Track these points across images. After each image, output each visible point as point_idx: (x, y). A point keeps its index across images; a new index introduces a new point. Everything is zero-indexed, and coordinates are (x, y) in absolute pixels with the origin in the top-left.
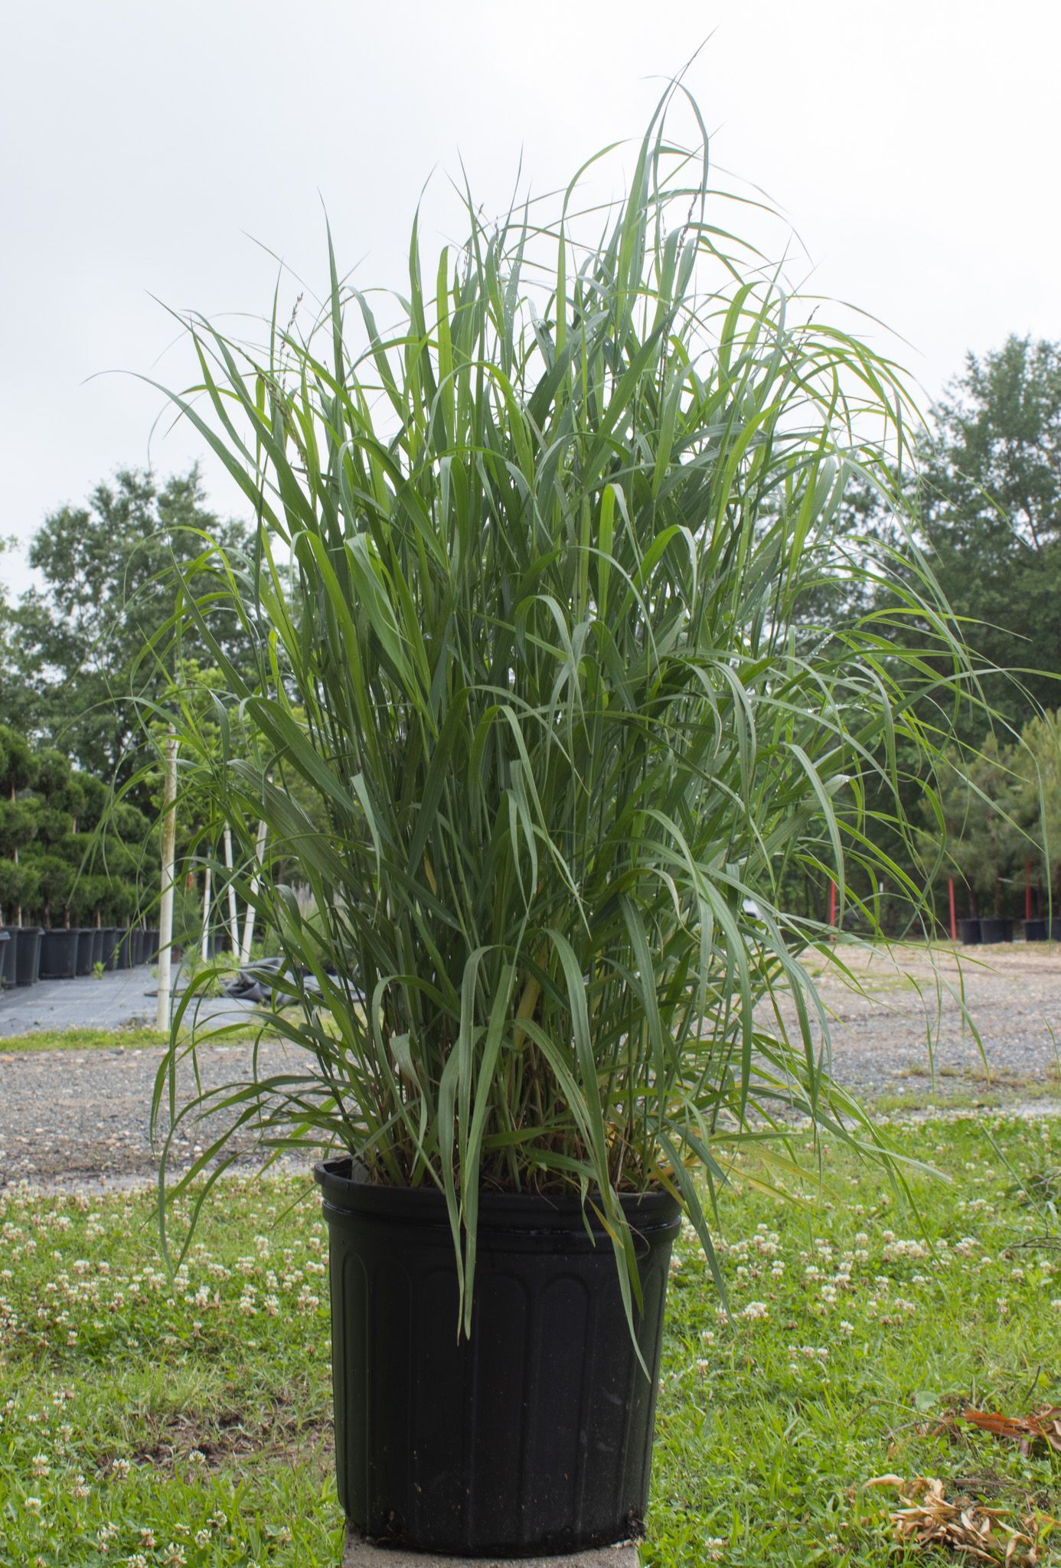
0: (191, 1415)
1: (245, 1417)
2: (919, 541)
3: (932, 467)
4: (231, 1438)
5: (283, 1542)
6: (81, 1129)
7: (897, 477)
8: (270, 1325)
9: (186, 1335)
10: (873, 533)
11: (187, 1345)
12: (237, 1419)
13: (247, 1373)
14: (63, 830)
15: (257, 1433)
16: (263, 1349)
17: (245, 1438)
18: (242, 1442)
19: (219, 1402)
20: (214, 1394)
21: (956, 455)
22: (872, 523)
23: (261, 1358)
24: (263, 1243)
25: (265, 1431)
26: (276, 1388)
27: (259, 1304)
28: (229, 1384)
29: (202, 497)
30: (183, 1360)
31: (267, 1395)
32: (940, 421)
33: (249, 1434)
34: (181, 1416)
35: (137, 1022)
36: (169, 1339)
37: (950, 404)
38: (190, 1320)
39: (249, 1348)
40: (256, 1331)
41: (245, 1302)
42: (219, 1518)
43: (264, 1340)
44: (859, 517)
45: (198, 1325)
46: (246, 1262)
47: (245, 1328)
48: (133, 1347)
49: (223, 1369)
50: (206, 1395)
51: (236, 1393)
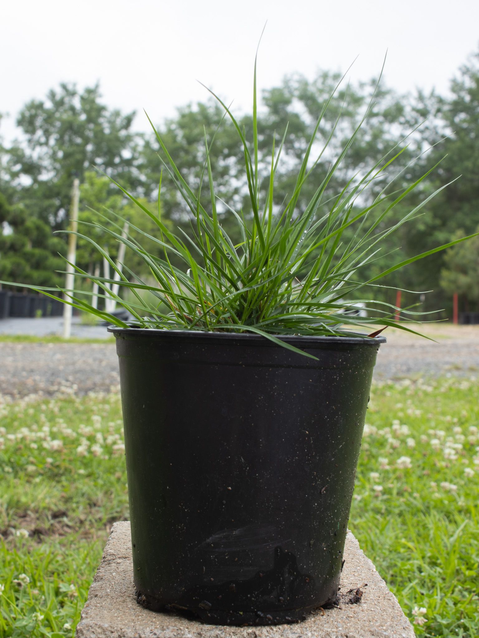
0: (36, 511)
1: (70, 513)
2: (449, 133)
3: (459, 96)
4: (58, 526)
7: (441, 101)
8: (95, 464)
9: (41, 466)
10: (427, 128)
11: (42, 472)
12: (64, 514)
13: (77, 488)
14: (23, 245)
15: (76, 523)
16: (89, 476)
17: (68, 526)
18: (66, 529)
19: (56, 505)
20: (54, 500)
21: (471, 92)
22: (427, 123)
23: (86, 480)
24: (97, 420)
25: (82, 522)
26: (94, 498)
27: (89, 450)
28: (64, 494)
29: (100, 96)
30: (38, 480)
31: (88, 502)
32: (464, 73)
33: (70, 524)
34: (29, 512)
36: (31, 468)
37: (469, 65)
38: (44, 458)
39: (79, 475)
40: (86, 465)
41: (81, 449)
42: (23, 579)
43: (90, 470)
44: (421, 119)
45: (50, 460)
46: (86, 430)
47: (78, 464)
48: (8, 473)
49: (63, 486)
50: (47, 500)
51: (67, 500)
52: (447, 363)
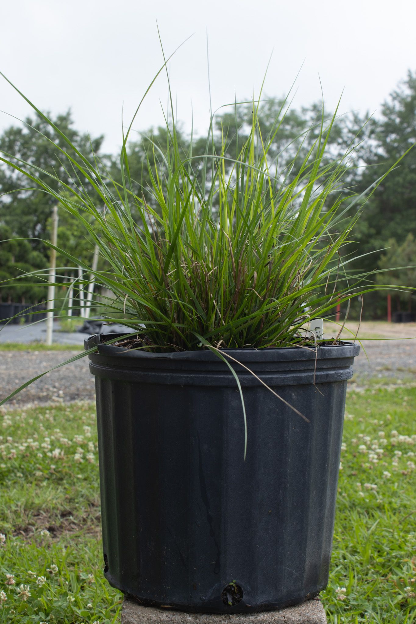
0: (47, 511)
1: (74, 512)
3: (390, 119)
4: (66, 523)
5: (90, 583)
6: (8, 383)
7: (374, 123)
8: (89, 468)
9: (47, 472)
10: (362, 147)
11: (47, 476)
12: (70, 513)
13: (77, 491)
15: (80, 521)
16: (85, 479)
17: (74, 523)
18: (73, 526)
19: (62, 505)
20: (59, 501)
21: (400, 114)
22: (362, 144)
23: (84, 483)
24: (88, 430)
25: (84, 520)
26: (91, 498)
27: (84, 458)
28: (68, 496)
30: (45, 483)
31: (87, 502)
32: (394, 99)
33: (76, 521)
34: (41, 512)
35: (37, 341)
36: (38, 473)
37: (399, 91)
38: (49, 465)
39: (78, 479)
40: (82, 470)
41: (77, 456)
42: (53, 569)
43: (86, 475)
44: (357, 140)
45: (53, 467)
46: (79, 438)
47: (76, 469)
48: (20, 477)
49: (65, 488)
50: (55, 501)
51: (70, 500)
52: (379, 364)
